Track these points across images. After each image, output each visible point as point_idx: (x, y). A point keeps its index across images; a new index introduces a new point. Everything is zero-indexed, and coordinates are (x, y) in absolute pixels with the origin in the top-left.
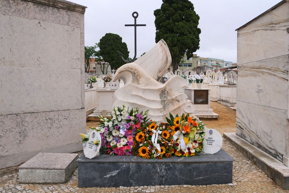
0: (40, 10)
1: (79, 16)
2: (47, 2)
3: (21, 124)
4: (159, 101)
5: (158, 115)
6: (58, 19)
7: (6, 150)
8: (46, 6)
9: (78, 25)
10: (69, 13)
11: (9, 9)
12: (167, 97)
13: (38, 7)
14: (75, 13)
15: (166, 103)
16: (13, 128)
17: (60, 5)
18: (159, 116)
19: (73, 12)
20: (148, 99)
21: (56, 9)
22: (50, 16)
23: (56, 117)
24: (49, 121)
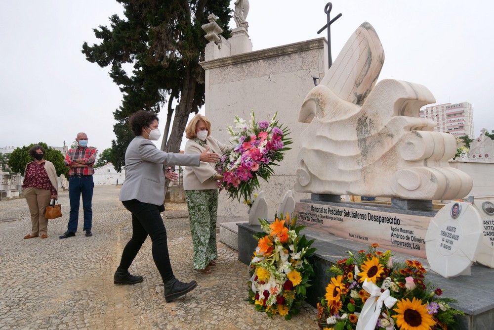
0: (269, 65)
1: (317, 54)
2: (275, 53)
4: (354, 142)
5: (352, 169)
6: (290, 67)
7: (237, 211)
8: (276, 58)
9: (315, 65)
10: (303, 55)
11: (242, 74)
12: (369, 131)
13: (268, 62)
14: (310, 52)
15: (368, 143)
17: (289, 50)
18: (353, 171)
19: (307, 52)
20: (335, 139)
21: (286, 56)
22: (280, 66)
23: (287, 183)
24: (279, 186)
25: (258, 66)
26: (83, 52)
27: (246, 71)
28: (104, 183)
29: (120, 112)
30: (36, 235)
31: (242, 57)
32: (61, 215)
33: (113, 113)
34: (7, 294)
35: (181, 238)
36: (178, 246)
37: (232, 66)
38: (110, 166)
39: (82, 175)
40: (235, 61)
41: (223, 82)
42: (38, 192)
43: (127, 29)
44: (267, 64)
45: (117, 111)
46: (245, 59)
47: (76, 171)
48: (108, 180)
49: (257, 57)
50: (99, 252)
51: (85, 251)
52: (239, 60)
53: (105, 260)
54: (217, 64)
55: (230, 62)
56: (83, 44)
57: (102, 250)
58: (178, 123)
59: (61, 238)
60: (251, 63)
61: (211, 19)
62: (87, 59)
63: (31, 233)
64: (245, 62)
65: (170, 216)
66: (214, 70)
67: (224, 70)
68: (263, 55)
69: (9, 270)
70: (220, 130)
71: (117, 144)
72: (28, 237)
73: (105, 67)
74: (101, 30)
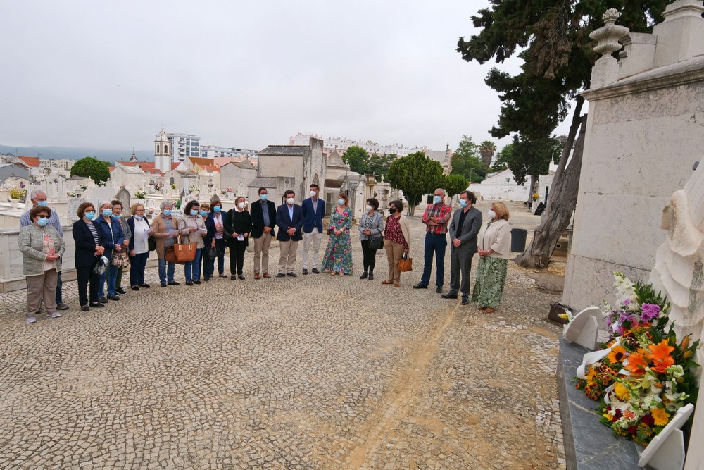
0: (698, 93)
4: (687, 290)
11: (646, 109)
12: (702, 283)
13: (695, 89)
15: (697, 299)
25: (676, 96)
26: (458, 50)
27: (654, 104)
28: (500, 198)
29: (499, 130)
30: (391, 282)
31: (648, 83)
32: (411, 269)
33: (489, 132)
34: (359, 334)
35: (520, 327)
36: (506, 336)
37: (631, 96)
38: (509, 174)
40: (637, 88)
41: (614, 120)
42: (394, 245)
43: (512, 10)
44: (694, 93)
45: (494, 128)
46: (654, 85)
48: (505, 194)
49: (675, 81)
50: (430, 318)
51: (420, 312)
52: (642, 87)
53: (430, 327)
54: (606, 94)
55: (628, 90)
56: (458, 40)
57: (434, 315)
59: (414, 287)
60: (665, 90)
61: (607, 19)
62: (463, 58)
63: (387, 279)
64: (654, 89)
65: (543, 285)
66: (603, 101)
67: (617, 102)
68: (686, 79)
69: (365, 314)
70: (600, 194)
71: (521, 141)
72: (384, 283)
73: (486, 62)
74: (480, 16)
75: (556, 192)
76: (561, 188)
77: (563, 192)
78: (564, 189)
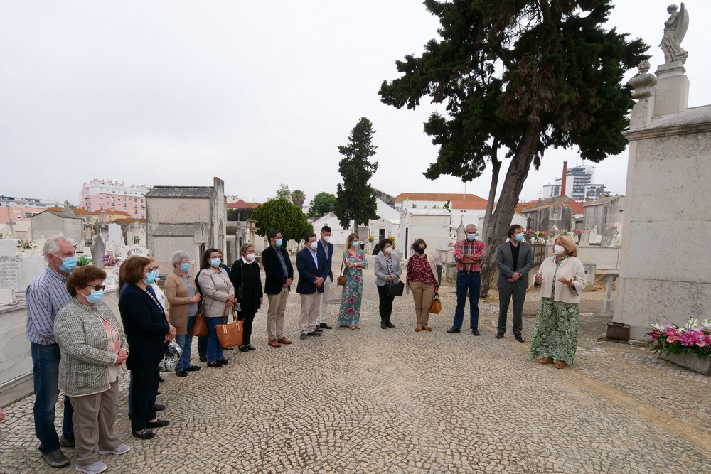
3: (695, 296)
11: (696, 148)
16: (683, 299)
26: (379, 93)
27: (703, 144)
31: (699, 126)
32: (439, 311)
37: (677, 137)
38: (329, 219)
39: (471, 271)
40: (686, 130)
41: (661, 157)
46: (705, 127)
47: (465, 267)
52: (693, 129)
54: (651, 134)
55: (676, 131)
56: (382, 82)
58: (514, 184)
62: (382, 101)
67: (663, 142)
70: (649, 222)
71: (344, 189)
73: (400, 108)
74: (406, 61)
75: (490, 228)
76: (495, 224)
77: (497, 228)
78: (498, 225)
